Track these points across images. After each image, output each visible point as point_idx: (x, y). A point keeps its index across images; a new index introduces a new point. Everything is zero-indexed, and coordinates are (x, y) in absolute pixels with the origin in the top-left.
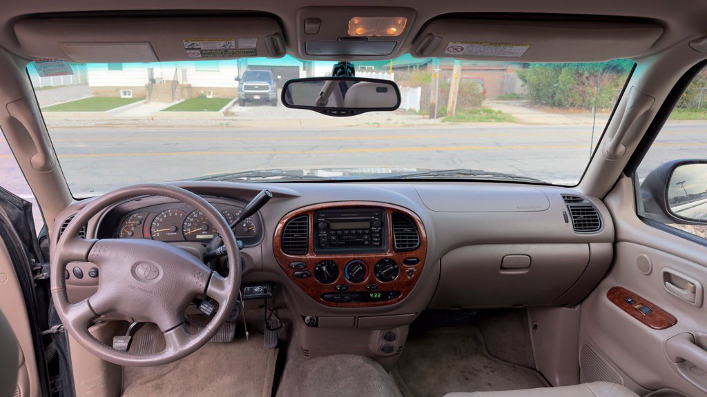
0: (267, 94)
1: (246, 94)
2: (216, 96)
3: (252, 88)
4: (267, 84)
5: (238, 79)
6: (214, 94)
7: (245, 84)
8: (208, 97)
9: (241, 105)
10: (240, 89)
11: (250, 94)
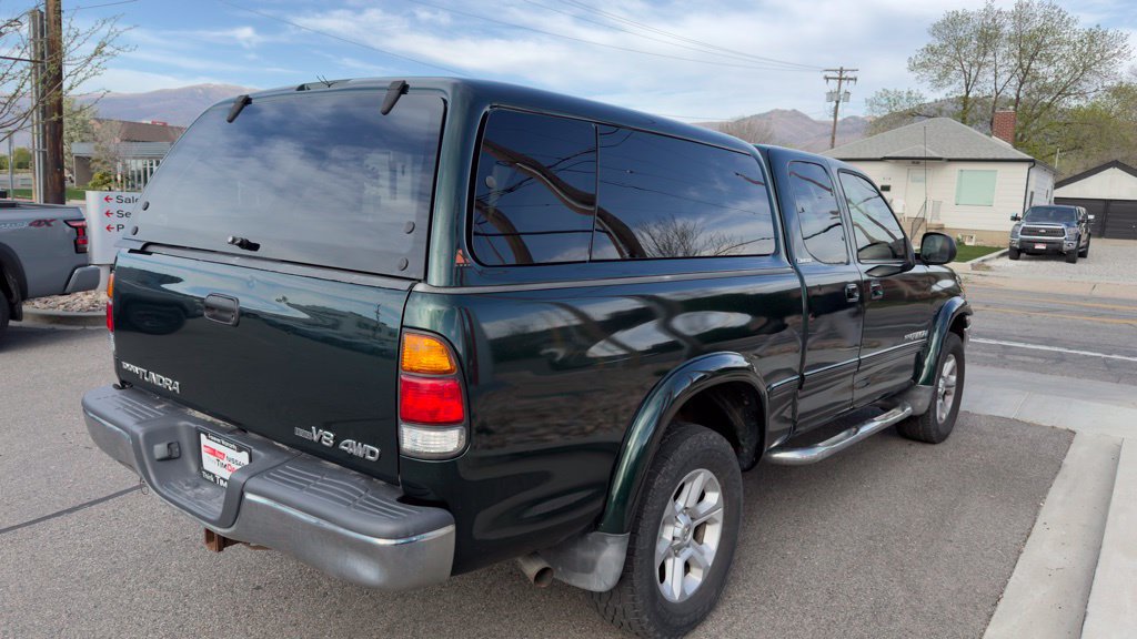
0: (1061, 243)
1: (1022, 241)
2: (979, 243)
3: (1035, 232)
4: (1063, 226)
5: (1015, 218)
6: (976, 240)
7: (1024, 225)
8: (967, 243)
9: (1011, 258)
10: (1014, 233)
11: (1029, 241)
